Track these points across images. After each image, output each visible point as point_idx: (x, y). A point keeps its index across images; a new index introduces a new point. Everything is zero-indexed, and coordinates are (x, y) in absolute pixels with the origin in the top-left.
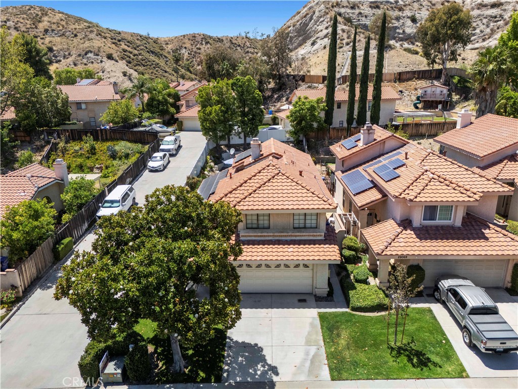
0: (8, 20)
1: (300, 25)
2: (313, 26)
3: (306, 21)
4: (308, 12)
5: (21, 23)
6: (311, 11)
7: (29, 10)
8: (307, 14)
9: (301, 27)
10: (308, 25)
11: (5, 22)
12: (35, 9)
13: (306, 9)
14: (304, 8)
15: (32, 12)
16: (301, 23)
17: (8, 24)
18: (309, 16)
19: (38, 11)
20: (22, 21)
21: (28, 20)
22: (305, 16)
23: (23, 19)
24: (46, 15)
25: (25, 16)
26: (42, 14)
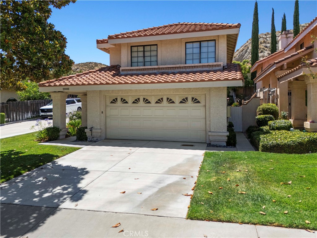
0: (78, 68)
1: (239, 56)
2: (248, 56)
3: (243, 53)
4: (244, 48)
5: (84, 70)
6: (246, 47)
7: (89, 64)
8: (244, 50)
9: (239, 58)
10: (244, 56)
11: (76, 69)
12: (92, 63)
13: (243, 47)
14: (241, 47)
15: (90, 65)
16: (240, 55)
17: (77, 70)
18: (245, 50)
19: (93, 64)
20: (84, 69)
21: (87, 68)
22: (242, 51)
23: (85, 68)
24: (97, 66)
25: (86, 67)
26: (95, 66)
